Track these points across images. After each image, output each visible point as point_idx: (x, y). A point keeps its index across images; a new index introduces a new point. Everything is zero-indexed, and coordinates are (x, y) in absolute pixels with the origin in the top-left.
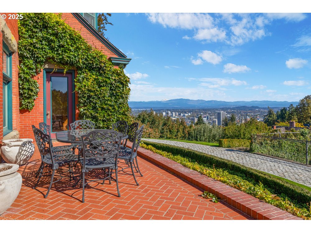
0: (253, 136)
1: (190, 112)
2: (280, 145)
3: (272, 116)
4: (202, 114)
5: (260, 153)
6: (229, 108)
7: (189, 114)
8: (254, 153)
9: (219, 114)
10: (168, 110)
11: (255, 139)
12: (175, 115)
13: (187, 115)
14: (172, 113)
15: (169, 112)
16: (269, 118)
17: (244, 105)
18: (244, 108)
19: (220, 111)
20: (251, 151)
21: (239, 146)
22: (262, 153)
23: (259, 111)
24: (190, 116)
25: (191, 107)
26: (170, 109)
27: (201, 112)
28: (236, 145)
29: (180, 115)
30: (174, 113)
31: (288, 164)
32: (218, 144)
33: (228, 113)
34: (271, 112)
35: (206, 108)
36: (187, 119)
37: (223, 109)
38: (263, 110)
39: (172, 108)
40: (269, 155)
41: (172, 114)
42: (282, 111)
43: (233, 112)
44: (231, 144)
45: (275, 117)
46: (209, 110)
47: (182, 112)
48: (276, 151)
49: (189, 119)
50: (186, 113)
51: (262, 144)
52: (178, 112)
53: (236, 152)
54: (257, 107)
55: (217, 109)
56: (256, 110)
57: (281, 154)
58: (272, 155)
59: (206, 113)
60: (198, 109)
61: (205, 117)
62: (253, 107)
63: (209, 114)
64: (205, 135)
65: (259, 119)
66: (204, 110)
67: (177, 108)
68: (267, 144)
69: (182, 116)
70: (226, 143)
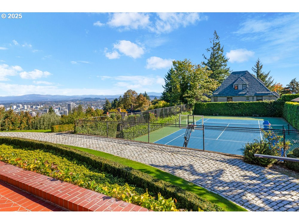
0: (76, 121)
1: (42, 104)
2: (96, 125)
3: (109, 105)
4: (54, 105)
5: (82, 133)
6: (77, 100)
7: (42, 106)
8: (77, 134)
9: (69, 105)
10: (19, 103)
11: (77, 123)
12: (27, 107)
13: (40, 107)
14: (23, 105)
15: (21, 105)
16: (106, 107)
17: (90, 97)
18: (89, 99)
19: (70, 102)
20: (74, 132)
21: (68, 130)
22: (83, 133)
23: (101, 102)
24: (42, 108)
25: (43, 100)
26: (21, 102)
27: (53, 104)
28: (66, 129)
29: (33, 108)
30: (26, 106)
31: (96, 139)
32: (51, 131)
33: (77, 104)
34: (108, 102)
35: (58, 100)
36: (40, 111)
37: (73, 101)
38: (103, 101)
39: (24, 101)
40: (88, 134)
41: (24, 107)
42: (115, 101)
43: (80, 103)
44: (62, 129)
45: (110, 106)
46: (60, 102)
47: (34, 105)
48: (94, 130)
49: (41, 110)
50: (38, 105)
51: (83, 126)
52: (30, 104)
53: (63, 135)
54: (99, 99)
55: (67, 101)
56: (98, 101)
57: (97, 132)
58: (91, 134)
59: (58, 105)
60: (50, 102)
61: (57, 108)
62: (96, 98)
63: (61, 105)
64: (45, 124)
65: (100, 108)
66: (56, 102)
67: (29, 101)
68: (86, 126)
69: (35, 109)
70: (57, 129)
